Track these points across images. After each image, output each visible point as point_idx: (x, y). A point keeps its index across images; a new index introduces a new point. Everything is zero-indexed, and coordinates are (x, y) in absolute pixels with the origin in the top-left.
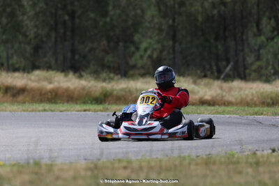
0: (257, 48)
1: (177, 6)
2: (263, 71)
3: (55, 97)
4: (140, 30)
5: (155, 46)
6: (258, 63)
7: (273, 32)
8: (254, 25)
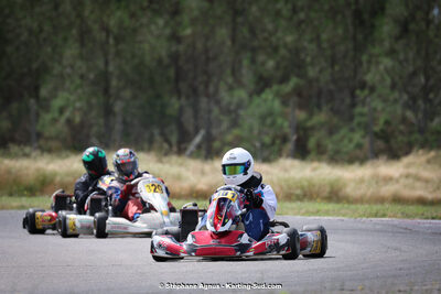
0: (232, 107)
5: (78, 105)
6: (236, 132)
8: (229, 71)
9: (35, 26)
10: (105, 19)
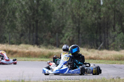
0: (113, 37)
1: (80, 19)
2: (116, 46)
3: (29, 55)
4: (65, 28)
5: (71, 35)
6: (114, 43)
7: (120, 30)
8: (112, 27)
9: (61, 14)
10: (79, 13)
